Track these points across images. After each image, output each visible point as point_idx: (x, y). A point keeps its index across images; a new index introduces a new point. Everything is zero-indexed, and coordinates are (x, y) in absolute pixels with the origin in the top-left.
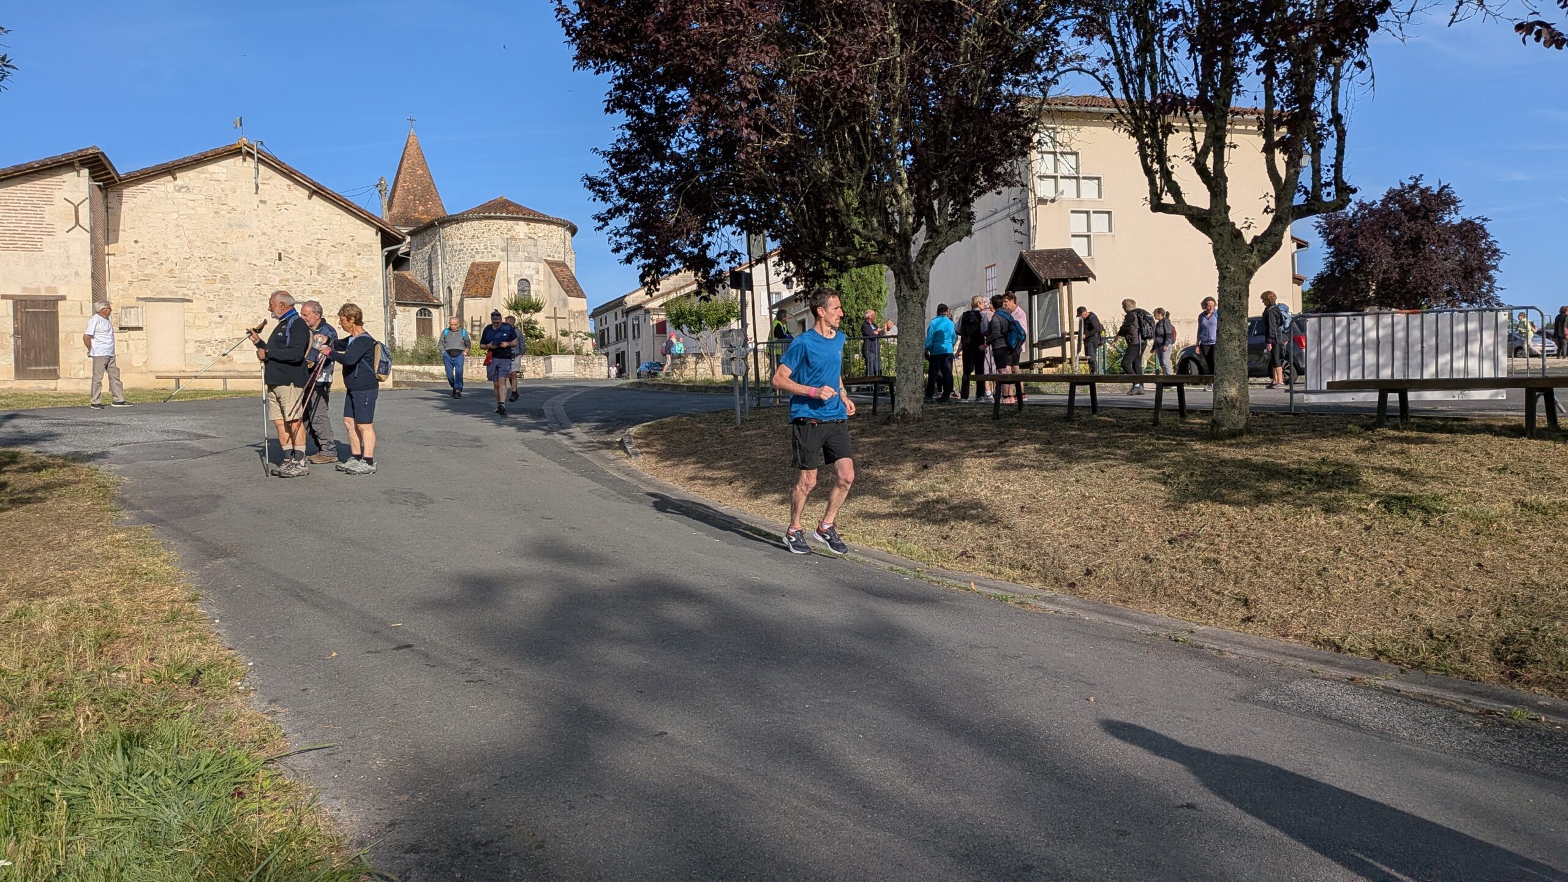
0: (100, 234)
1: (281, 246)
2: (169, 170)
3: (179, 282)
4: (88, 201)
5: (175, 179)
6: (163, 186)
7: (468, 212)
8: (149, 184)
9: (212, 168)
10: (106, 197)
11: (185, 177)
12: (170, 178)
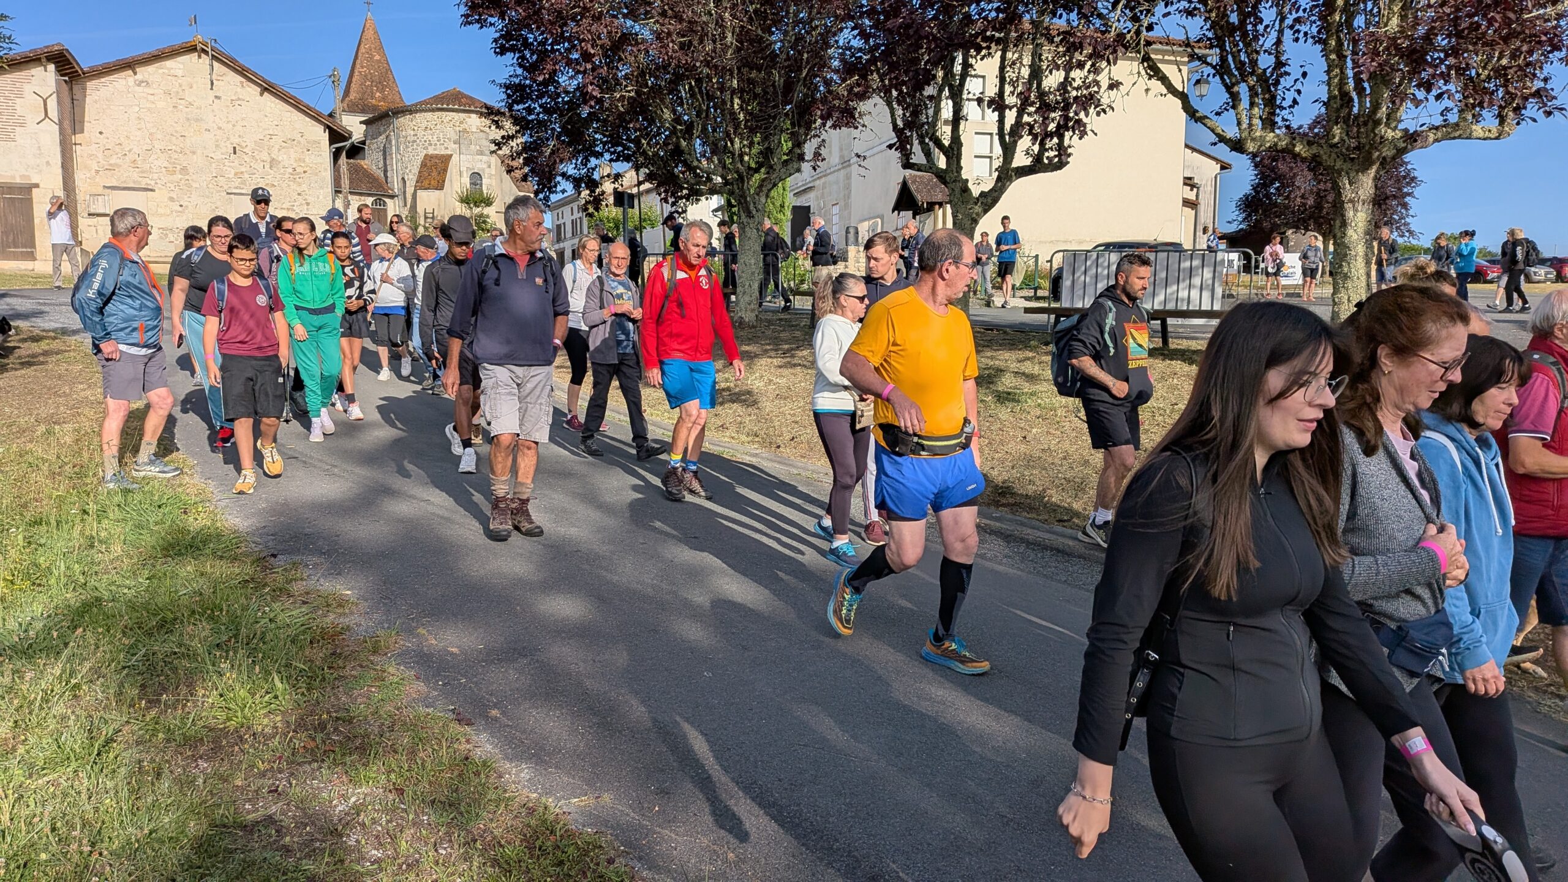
0: (67, 124)
1: (236, 140)
2: (129, 65)
3: (142, 172)
4: (55, 95)
5: (135, 73)
6: (122, 81)
7: (421, 103)
8: (111, 78)
9: (169, 63)
10: (71, 89)
11: (144, 72)
12: (130, 72)
